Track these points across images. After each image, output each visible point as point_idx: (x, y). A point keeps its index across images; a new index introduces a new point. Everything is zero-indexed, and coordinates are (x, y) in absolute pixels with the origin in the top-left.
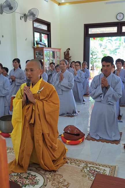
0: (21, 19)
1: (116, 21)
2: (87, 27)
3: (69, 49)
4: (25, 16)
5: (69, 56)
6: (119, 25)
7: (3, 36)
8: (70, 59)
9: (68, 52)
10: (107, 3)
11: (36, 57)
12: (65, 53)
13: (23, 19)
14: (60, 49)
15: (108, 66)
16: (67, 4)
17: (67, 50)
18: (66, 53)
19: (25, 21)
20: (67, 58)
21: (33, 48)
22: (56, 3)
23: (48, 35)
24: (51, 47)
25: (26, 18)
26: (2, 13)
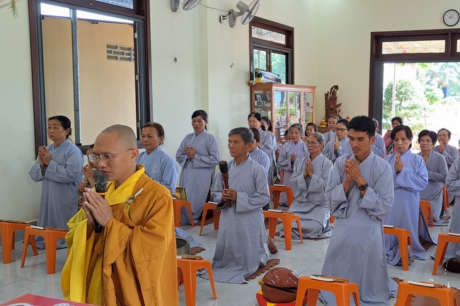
0: (220, 21)
1: (441, 26)
3: (336, 87)
4: (231, 16)
5: (335, 103)
6: (449, 35)
7: (176, 59)
8: (338, 109)
9: (334, 94)
11: (256, 105)
12: (326, 95)
13: (226, 22)
14: (314, 88)
15: (360, 139)
17: (332, 89)
18: (330, 96)
19: (232, 26)
20: (332, 106)
21: (249, 84)
23: (287, 54)
24: (293, 83)
25: (234, 19)
26: (174, 10)
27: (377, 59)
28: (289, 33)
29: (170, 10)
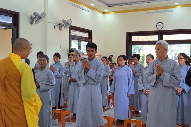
0: (55, 28)
2: (130, 35)
3: (112, 56)
4: (60, 26)
6: (159, 33)
7: (32, 44)
9: (111, 58)
10: (147, 13)
13: (58, 28)
14: (100, 56)
15: (93, 51)
16: (112, 13)
17: (110, 56)
19: (61, 30)
22: (100, 12)
25: (62, 27)
26: (32, 23)
27: (130, 44)
28: (90, 32)
29: (30, 24)
